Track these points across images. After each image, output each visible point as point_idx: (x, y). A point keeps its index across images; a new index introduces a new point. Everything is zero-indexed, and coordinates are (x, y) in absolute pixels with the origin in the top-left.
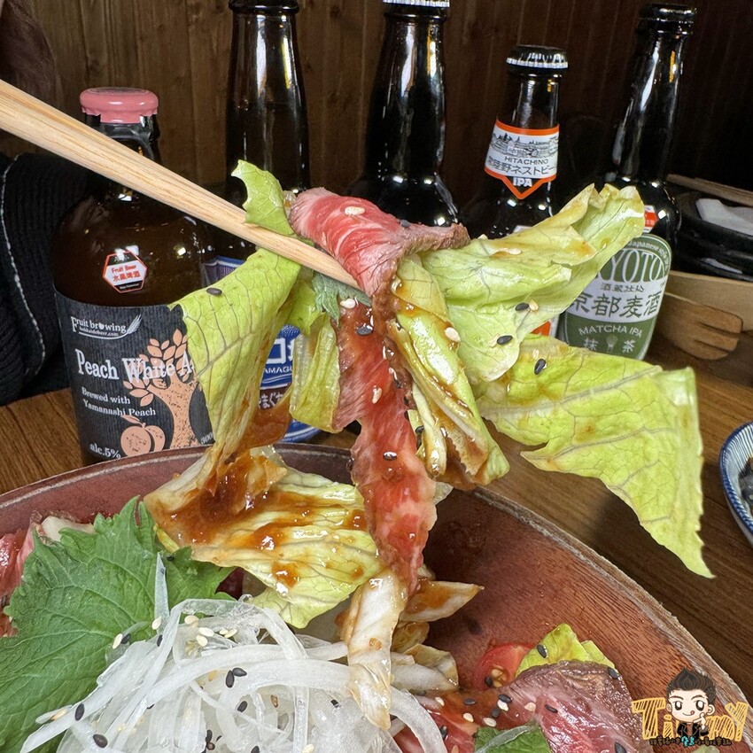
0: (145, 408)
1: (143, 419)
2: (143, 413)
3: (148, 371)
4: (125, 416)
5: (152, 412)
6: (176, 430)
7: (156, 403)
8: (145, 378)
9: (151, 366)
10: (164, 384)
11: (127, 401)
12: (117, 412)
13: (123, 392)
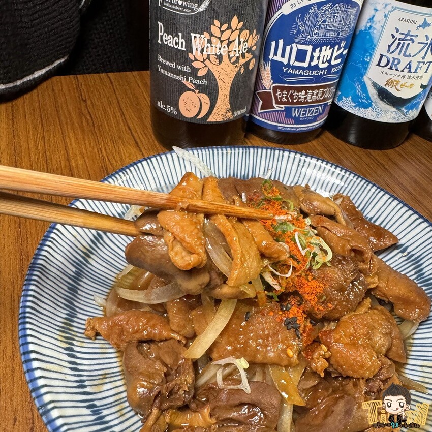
0: (200, 78)
1: (198, 87)
2: (198, 82)
3: (208, 47)
4: (185, 82)
5: (205, 82)
6: (219, 101)
7: (209, 76)
8: (205, 53)
9: (211, 44)
10: (217, 61)
11: (188, 70)
12: (180, 78)
13: (187, 62)
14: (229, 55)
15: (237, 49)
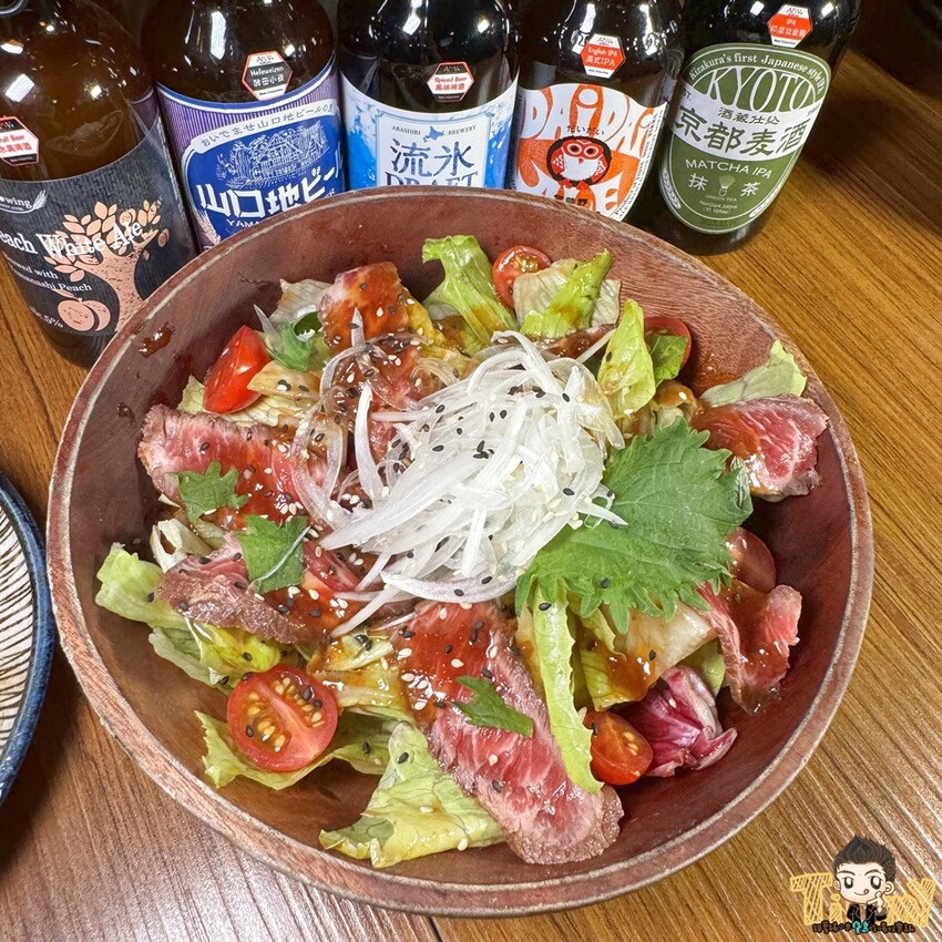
0: (78, 284)
1: (78, 294)
2: (76, 289)
3: (70, 248)
4: (56, 290)
5: (86, 287)
6: (122, 303)
7: (88, 278)
8: (69, 254)
9: (74, 243)
10: (95, 260)
11: (54, 276)
12: (46, 285)
14: (112, 249)
15: (122, 237)
